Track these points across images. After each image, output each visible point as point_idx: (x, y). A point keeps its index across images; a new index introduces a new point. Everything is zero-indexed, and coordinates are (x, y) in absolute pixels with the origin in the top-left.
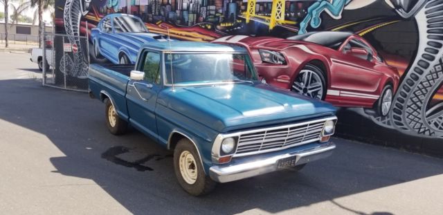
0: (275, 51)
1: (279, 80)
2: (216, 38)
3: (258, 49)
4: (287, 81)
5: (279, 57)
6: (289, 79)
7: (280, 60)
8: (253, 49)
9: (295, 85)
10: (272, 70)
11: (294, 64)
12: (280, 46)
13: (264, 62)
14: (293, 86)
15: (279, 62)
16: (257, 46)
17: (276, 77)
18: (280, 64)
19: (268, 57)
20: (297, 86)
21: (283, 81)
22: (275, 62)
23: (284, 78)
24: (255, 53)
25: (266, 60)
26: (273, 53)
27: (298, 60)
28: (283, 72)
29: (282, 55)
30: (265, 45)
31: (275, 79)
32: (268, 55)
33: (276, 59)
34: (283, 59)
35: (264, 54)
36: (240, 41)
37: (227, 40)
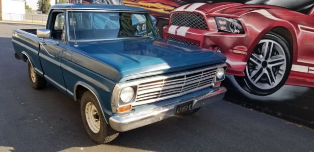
0: (232, 18)
1: (235, 51)
2: (176, 8)
3: (214, 17)
4: (244, 53)
5: (237, 24)
6: (246, 50)
7: (237, 28)
8: (209, 17)
9: (253, 57)
10: (228, 40)
11: (252, 32)
12: (238, 12)
13: (220, 31)
14: (251, 59)
15: (236, 31)
16: (214, 13)
17: (232, 48)
18: (237, 33)
19: (225, 26)
20: (255, 59)
21: (239, 52)
22: (232, 30)
23: (240, 49)
24: (211, 21)
25: (222, 28)
26: (230, 20)
27: (257, 27)
28: (240, 42)
29: (239, 22)
30: (222, 12)
31: (231, 50)
32: (225, 23)
33: (232, 27)
34: (240, 27)
35: (221, 22)
36: (197, 9)
37: (185, 8)
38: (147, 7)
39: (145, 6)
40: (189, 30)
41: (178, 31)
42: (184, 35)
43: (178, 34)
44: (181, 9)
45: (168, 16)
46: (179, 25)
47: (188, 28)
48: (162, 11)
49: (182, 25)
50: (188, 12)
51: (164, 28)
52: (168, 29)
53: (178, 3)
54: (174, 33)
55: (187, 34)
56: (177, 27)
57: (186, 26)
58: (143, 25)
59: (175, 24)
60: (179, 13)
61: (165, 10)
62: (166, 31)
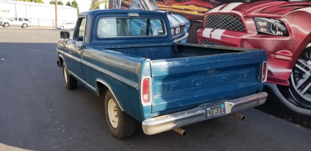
0: (274, 18)
1: (277, 57)
2: (210, 9)
3: (253, 17)
4: (289, 58)
5: (279, 25)
6: (291, 55)
7: (279, 30)
8: (247, 17)
9: (299, 63)
10: (269, 43)
11: (298, 34)
12: (281, 11)
13: (259, 33)
14: (297, 65)
15: (278, 33)
16: (253, 13)
17: (274, 52)
18: (280, 36)
19: (265, 27)
20: (302, 66)
21: (282, 57)
22: (274, 32)
23: (283, 54)
24: (249, 23)
25: (262, 30)
26: (272, 21)
27: (304, 28)
28: (283, 46)
29: (282, 23)
30: (262, 12)
31: (272, 55)
32: (265, 24)
33: (274, 28)
34: (284, 28)
35: (260, 24)
36: (234, 9)
37: (221, 9)
38: (181, 9)
39: (179, 9)
40: (224, 33)
41: (213, 33)
42: (219, 38)
43: (213, 37)
44: (216, 10)
45: (202, 18)
46: (213, 27)
47: (223, 31)
48: (196, 13)
49: (217, 28)
50: (223, 14)
51: (198, 31)
52: (202, 33)
53: (212, 3)
54: (209, 37)
55: (222, 37)
56: (212, 29)
57: (221, 28)
58: (177, 29)
59: (209, 27)
60: (213, 14)
61: (199, 12)
62: (200, 35)
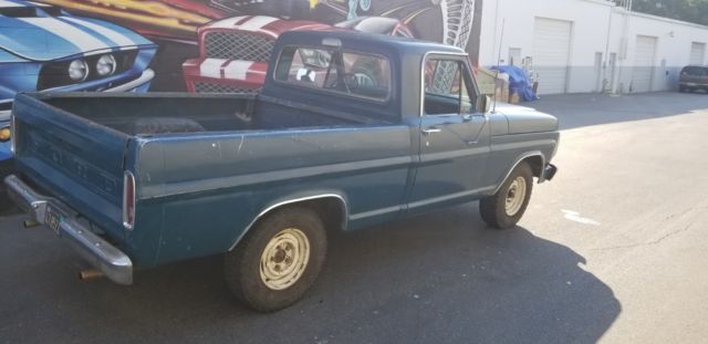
2: (215, 20)
36: (265, 28)
37: (240, 23)
40: (252, 68)
41: (226, 69)
42: (242, 77)
43: (227, 76)
44: (229, 24)
45: (196, 37)
46: (226, 57)
47: (250, 64)
48: (174, 24)
49: (236, 58)
50: (245, 32)
51: (184, 64)
52: (198, 68)
54: (218, 76)
55: (248, 74)
56: (223, 61)
57: (245, 59)
59: (217, 56)
60: (224, 31)
61: (181, 22)
62: (194, 73)
